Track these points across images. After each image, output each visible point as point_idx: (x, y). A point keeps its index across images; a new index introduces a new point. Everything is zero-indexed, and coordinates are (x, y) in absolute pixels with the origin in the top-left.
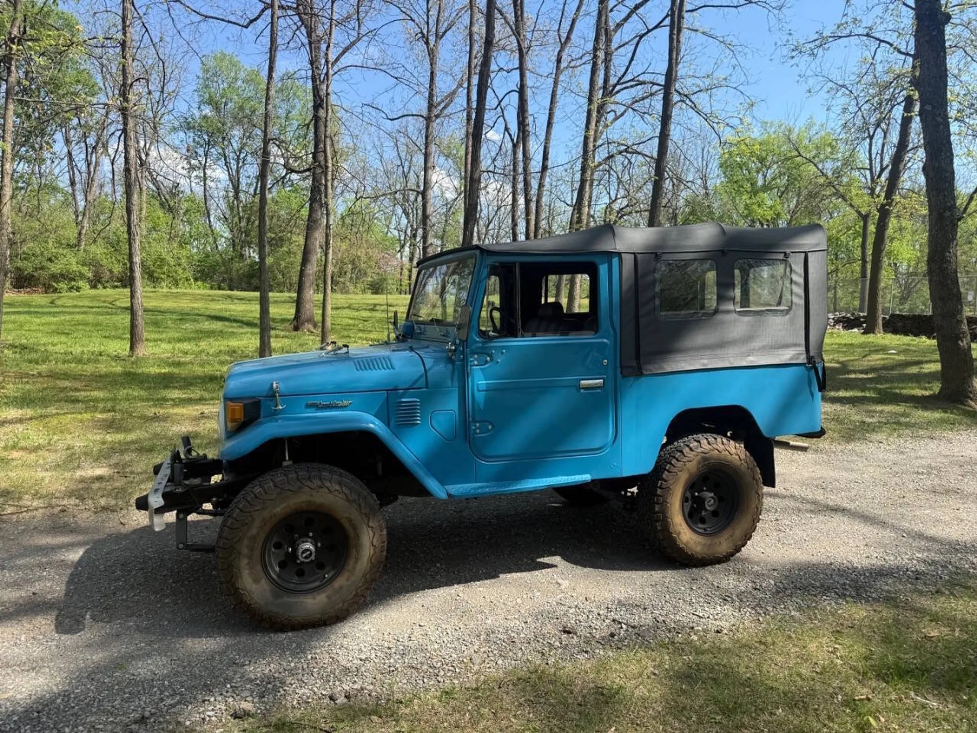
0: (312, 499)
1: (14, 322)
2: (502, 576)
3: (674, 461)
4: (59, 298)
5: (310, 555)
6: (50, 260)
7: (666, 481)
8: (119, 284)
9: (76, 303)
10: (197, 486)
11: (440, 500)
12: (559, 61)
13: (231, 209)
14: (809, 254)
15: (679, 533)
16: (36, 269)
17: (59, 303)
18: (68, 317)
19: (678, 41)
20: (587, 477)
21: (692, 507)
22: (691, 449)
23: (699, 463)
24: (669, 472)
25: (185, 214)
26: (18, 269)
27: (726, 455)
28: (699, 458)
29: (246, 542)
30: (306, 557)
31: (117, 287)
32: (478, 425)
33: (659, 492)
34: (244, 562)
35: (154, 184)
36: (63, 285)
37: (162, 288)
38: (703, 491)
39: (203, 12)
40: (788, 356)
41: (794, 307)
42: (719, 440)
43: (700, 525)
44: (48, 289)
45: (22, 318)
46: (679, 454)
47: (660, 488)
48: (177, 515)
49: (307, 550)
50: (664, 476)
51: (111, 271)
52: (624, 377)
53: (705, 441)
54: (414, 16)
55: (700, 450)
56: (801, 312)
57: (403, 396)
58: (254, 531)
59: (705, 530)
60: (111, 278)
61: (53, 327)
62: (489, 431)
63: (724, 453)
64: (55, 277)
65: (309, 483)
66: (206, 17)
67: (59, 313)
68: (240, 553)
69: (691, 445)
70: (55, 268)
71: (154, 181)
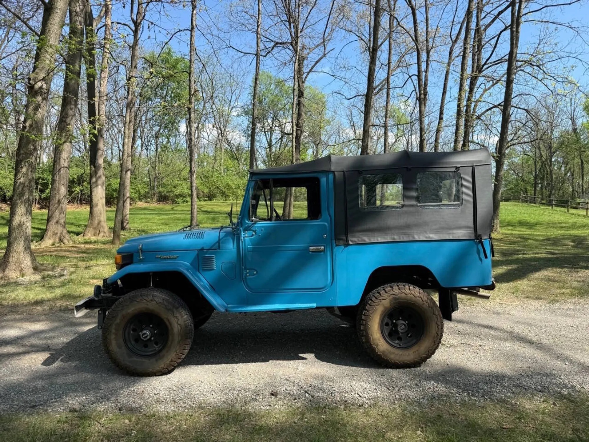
0: (148, 307)
1: (146, 219)
2: (271, 361)
3: (374, 299)
4: (176, 206)
5: (147, 336)
6: (175, 187)
7: (368, 311)
8: (207, 199)
9: (183, 209)
10: (109, 297)
11: (222, 312)
12: (451, 53)
13: (267, 157)
14: (475, 168)
15: (377, 345)
16: (168, 192)
17: (175, 209)
18: (172, 216)
19: (517, 32)
20: (314, 305)
21: (392, 329)
22: (386, 292)
23: (391, 301)
24: (369, 305)
25: (244, 161)
26: (160, 192)
27: (411, 297)
28: (391, 297)
29: (114, 326)
30: (145, 338)
31: (206, 200)
32: (248, 271)
33: (363, 317)
34: (113, 337)
35: (229, 145)
36: (180, 200)
37: (230, 200)
38: (399, 319)
39: (243, 51)
40: (460, 235)
41: (464, 202)
42: (407, 287)
43: (397, 342)
44: (174, 202)
45: (151, 216)
46: (378, 294)
47: (364, 315)
48: (99, 311)
49: (145, 334)
50: (367, 308)
51: (203, 192)
52: (337, 245)
53: (397, 287)
54: (364, 38)
55: (392, 292)
56: (471, 206)
57: (206, 253)
58: (118, 321)
59: (400, 345)
60: (203, 196)
61: (163, 221)
62: (254, 275)
63: (409, 295)
64: (177, 196)
65: (146, 298)
66: (245, 53)
67: (171, 214)
68: (111, 332)
69: (386, 290)
70: (177, 192)
71: (229, 144)
